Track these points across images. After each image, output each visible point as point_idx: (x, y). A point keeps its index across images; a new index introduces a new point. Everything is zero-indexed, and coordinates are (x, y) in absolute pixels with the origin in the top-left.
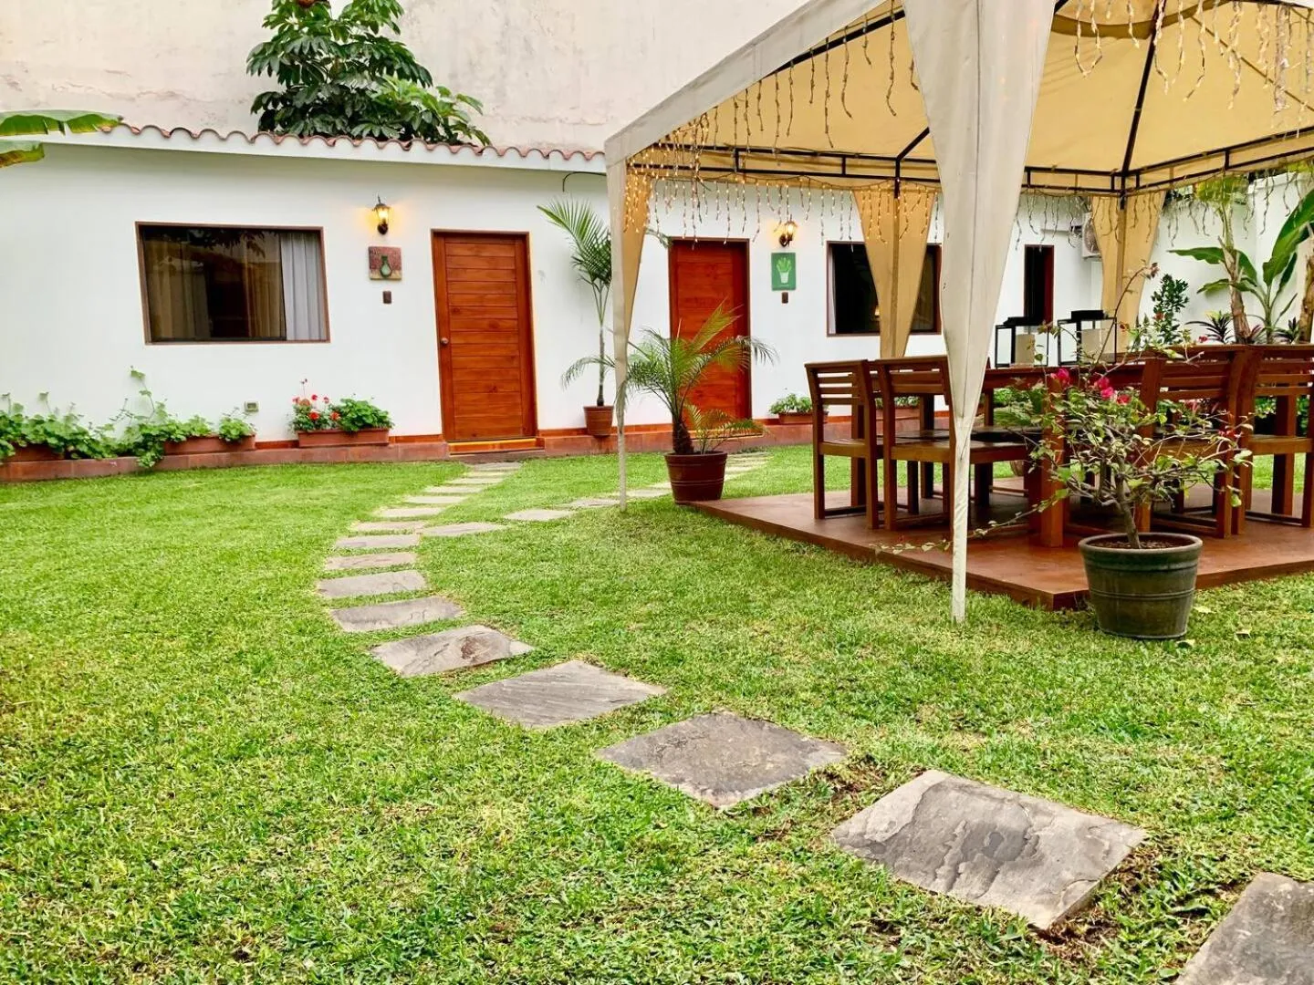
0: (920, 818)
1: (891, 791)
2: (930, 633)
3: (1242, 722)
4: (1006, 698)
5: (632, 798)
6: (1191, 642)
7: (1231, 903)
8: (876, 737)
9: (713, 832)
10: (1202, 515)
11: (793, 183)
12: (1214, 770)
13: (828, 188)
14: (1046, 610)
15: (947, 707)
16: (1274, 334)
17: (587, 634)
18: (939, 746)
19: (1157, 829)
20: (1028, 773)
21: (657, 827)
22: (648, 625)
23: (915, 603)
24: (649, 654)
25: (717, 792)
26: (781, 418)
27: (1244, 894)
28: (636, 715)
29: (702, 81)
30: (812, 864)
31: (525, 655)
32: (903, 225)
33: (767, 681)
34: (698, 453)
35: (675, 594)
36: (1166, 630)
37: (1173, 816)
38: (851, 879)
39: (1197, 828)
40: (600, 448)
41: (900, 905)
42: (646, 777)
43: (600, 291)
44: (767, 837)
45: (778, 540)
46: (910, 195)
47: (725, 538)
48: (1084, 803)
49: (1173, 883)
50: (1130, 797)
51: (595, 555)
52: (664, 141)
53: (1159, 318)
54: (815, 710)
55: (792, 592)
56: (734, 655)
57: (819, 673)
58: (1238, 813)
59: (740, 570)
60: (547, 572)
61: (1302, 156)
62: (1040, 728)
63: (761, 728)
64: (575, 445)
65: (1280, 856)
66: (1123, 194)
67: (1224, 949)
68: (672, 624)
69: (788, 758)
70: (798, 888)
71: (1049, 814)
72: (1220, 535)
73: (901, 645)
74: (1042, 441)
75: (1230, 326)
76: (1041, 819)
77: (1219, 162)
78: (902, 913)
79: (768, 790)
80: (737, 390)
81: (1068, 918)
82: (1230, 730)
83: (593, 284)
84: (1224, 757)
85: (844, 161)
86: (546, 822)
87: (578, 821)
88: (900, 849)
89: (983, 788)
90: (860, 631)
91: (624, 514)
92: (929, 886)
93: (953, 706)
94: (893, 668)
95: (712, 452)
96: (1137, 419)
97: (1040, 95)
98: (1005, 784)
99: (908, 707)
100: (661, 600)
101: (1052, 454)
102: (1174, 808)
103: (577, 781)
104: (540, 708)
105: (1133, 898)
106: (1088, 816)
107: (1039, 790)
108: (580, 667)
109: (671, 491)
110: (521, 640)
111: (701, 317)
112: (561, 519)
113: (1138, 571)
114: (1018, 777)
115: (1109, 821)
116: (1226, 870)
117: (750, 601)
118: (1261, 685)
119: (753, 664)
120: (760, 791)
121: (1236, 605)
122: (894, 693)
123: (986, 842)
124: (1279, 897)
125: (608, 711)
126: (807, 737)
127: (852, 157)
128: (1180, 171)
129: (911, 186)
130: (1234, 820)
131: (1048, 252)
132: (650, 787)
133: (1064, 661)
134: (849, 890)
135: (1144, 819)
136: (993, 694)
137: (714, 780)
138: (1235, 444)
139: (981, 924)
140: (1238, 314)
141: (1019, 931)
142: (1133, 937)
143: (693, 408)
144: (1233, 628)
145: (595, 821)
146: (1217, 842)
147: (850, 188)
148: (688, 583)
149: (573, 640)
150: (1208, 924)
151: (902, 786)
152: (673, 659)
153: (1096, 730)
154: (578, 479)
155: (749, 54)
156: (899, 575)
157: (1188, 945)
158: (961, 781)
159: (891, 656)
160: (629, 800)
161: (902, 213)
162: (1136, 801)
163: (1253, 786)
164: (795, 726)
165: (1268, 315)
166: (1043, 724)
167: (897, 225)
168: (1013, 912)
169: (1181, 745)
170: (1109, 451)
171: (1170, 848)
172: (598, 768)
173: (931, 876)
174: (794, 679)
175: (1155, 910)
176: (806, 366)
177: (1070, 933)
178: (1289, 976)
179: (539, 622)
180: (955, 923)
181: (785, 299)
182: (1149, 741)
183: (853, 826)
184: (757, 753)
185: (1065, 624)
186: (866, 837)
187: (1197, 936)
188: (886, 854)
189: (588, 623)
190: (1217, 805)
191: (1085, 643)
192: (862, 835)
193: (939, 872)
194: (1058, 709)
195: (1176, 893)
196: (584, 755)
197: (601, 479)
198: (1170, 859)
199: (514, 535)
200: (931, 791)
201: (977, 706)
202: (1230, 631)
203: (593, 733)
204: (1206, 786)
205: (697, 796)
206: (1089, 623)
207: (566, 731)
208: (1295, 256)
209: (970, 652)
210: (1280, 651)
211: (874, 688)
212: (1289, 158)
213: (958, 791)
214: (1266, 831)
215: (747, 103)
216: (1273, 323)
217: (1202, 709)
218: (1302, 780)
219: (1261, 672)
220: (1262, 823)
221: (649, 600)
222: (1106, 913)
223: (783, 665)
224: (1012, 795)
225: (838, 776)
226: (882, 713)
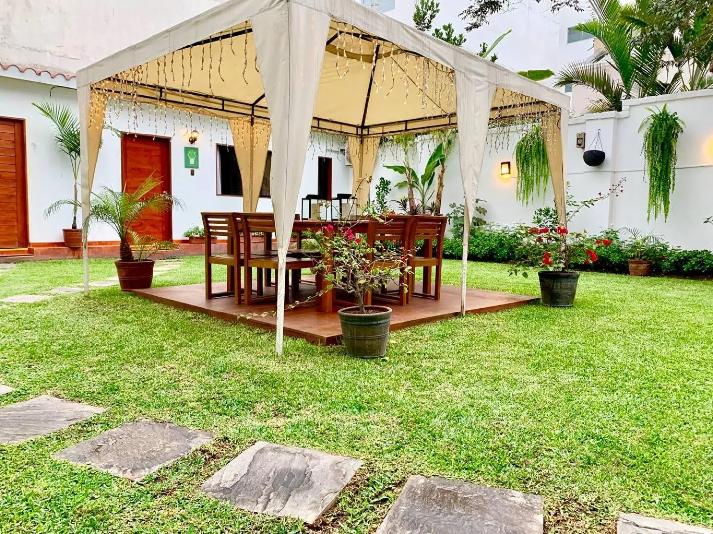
0: (251, 470)
1: (237, 456)
2: (264, 362)
3: (407, 398)
4: (301, 396)
5: (77, 482)
6: (387, 359)
7: (398, 493)
8: (231, 425)
9: (129, 496)
10: (394, 294)
11: (195, 111)
12: (394, 425)
13: (214, 116)
14: (323, 345)
15: (270, 404)
16: (425, 208)
17: (54, 377)
18: (264, 426)
19: (367, 459)
20: (309, 437)
21: (93, 498)
22: (97, 368)
23: (257, 346)
24: (96, 387)
25: (134, 470)
26: (190, 240)
27: (404, 487)
28: (84, 428)
29: (138, 46)
30: (189, 507)
31: (8, 394)
32: (255, 141)
33: (170, 398)
34: (137, 260)
35: (117, 348)
36: (376, 353)
37: (375, 451)
38: (211, 512)
39: (385, 456)
40: (74, 255)
41: (237, 524)
42: (88, 467)
43: (75, 160)
44: (162, 494)
45: (184, 312)
46: (259, 125)
47: (151, 311)
48: (335, 450)
49: (373, 487)
50: (356, 444)
51: (64, 324)
52: (114, 77)
53: (379, 197)
54: (198, 413)
55: (190, 343)
56: (151, 384)
57: (202, 391)
58: (403, 446)
59: (160, 331)
60: (29, 337)
61: (435, 128)
62: (316, 411)
63: (164, 427)
64: (56, 253)
65: (420, 466)
66: (362, 137)
67: (394, 518)
68: (113, 367)
69: (180, 443)
70: (179, 523)
71: (318, 458)
72: (401, 304)
73: (249, 370)
74: (320, 261)
75: (408, 203)
76: (314, 462)
77: (402, 127)
78: (238, 528)
79: (166, 465)
80: (163, 222)
81: (323, 515)
82: (402, 403)
83: (70, 154)
84: (399, 417)
85: (223, 102)
86: (14, 506)
87: (38, 502)
88: (239, 490)
89: (286, 448)
90: (226, 364)
91: (87, 297)
92: (254, 509)
93: (273, 403)
94: (243, 384)
95: (146, 260)
96: (364, 250)
97: (320, 83)
98: (297, 444)
99: (249, 406)
100: (107, 352)
101: (325, 267)
102: (376, 447)
103: (38, 475)
104: (15, 429)
105: (355, 499)
106: (336, 457)
107: (314, 446)
108: (48, 399)
109: (119, 283)
110: (5, 384)
111: (141, 179)
112: (42, 301)
113: (365, 325)
114: (304, 440)
115: (346, 458)
116: (397, 476)
117: (164, 350)
118: (415, 378)
119: (163, 389)
120: (161, 466)
121: (407, 338)
122: (242, 398)
123: (285, 479)
124: (419, 487)
125: (65, 427)
126: (192, 429)
127: (228, 100)
128: (387, 129)
129: (260, 120)
130: (401, 449)
131: (329, 161)
132: (90, 473)
133: (330, 372)
134: (209, 519)
135: (362, 455)
136: (294, 394)
137: (132, 463)
138: (405, 263)
139: (279, 528)
140: (411, 199)
141: (299, 527)
142: (354, 520)
143: (134, 234)
144: (405, 350)
145: (50, 501)
146: (394, 463)
147: (226, 118)
148: (126, 340)
149: (44, 382)
150: (388, 506)
151: (243, 452)
152: (111, 389)
153: (343, 409)
154: (57, 275)
155: (166, 36)
156: (250, 330)
157: (379, 519)
158: (275, 445)
159: (242, 377)
160: (74, 483)
161: (255, 135)
162: (359, 446)
163: (410, 430)
164: (185, 424)
165: (423, 199)
166: (318, 409)
167: (252, 140)
168: (296, 518)
169: (381, 413)
170: (351, 266)
171: (373, 468)
172: (54, 465)
173: (255, 503)
174: (187, 395)
175: (365, 503)
176: (202, 213)
177: (324, 523)
178: (421, 527)
179: (21, 371)
180: (266, 529)
181: (192, 173)
182: (367, 412)
183: (213, 481)
184: (161, 443)
185: (331, 353)
186: (221, 485)
187: (383, 513)
188: (232, 494)
189: (55, 369)
190: (394, 442)
191: (340, 362)
192: (218, 484)
193: (260, 500)
194: (326, 399)
195: (375, 492)
196: (45, 458)
197: (73, 275)
198: (373, 474)
199: (7, 312)
200: (258, 454)
201: (286, 402)
202: (403, 352)
203: (53, 442)
204: (390, 433)
205: (121, 475)
206: (342, 351)
207: (34, 443)
208: (434, 173)
209: (284, 371)
210: (424, 361)
211: (232, 396)
212: (431, 129)
213: (272, 452)
214: (415, 453)
215: (165, 63)
216: (425, 203)
217: (391, 392)
218: (430, 425)
219: (415, 372)
220: (413, 449)
221: (99, 353)
222: (342, 509)
223: (181, 387)
224: (300, 450)
225: (208, 451)
226: (235, 411)
